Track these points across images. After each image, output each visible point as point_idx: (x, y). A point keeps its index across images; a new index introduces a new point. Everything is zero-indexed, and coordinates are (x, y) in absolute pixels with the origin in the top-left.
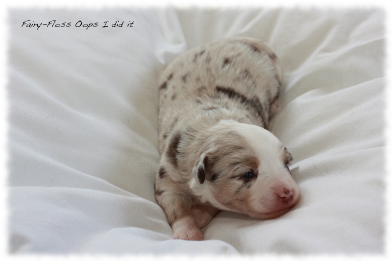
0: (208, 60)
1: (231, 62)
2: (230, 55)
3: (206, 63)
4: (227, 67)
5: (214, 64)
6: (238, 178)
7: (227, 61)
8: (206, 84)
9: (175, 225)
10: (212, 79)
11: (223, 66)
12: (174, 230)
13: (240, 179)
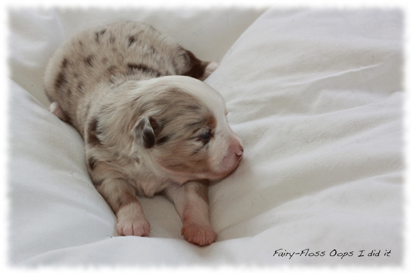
0: (113, 40)
1: (137, 40)
2: (133, 32)
3: (110, 42)
4: (134, 45)
5: (120, 43)
6: (197, 139)
7: (132, 40)
8: (116, 63)
9: (121, 212)
10: (120, 58)
11: (130, 45)
12: (119, 219)
13: (199, 140)
